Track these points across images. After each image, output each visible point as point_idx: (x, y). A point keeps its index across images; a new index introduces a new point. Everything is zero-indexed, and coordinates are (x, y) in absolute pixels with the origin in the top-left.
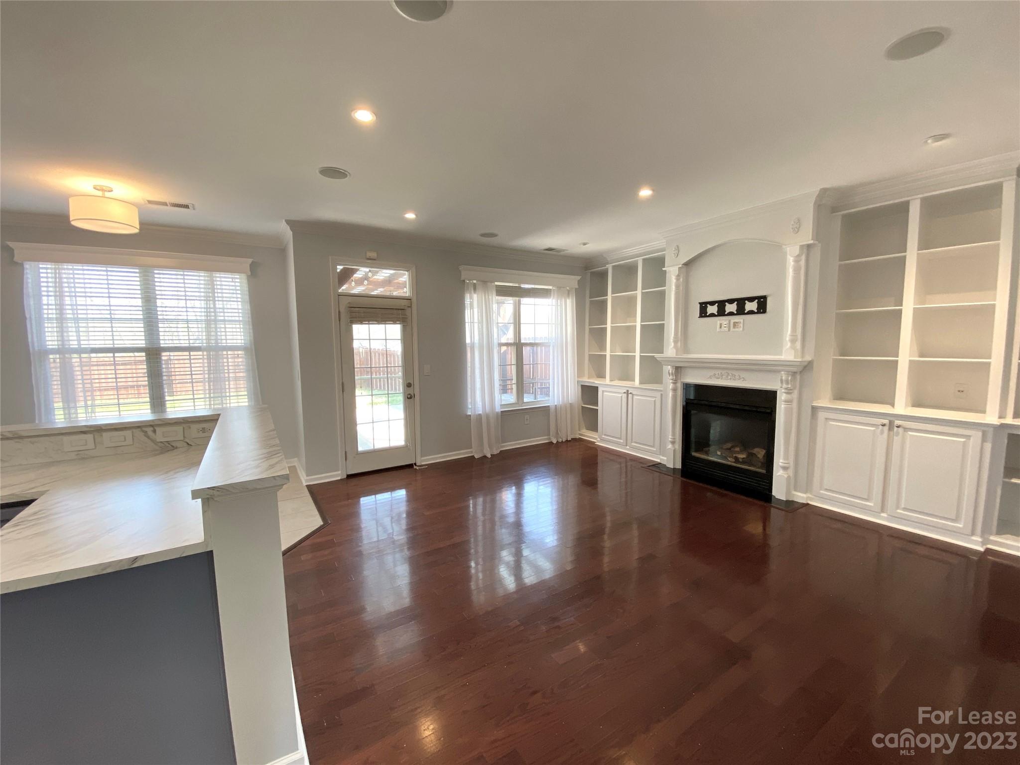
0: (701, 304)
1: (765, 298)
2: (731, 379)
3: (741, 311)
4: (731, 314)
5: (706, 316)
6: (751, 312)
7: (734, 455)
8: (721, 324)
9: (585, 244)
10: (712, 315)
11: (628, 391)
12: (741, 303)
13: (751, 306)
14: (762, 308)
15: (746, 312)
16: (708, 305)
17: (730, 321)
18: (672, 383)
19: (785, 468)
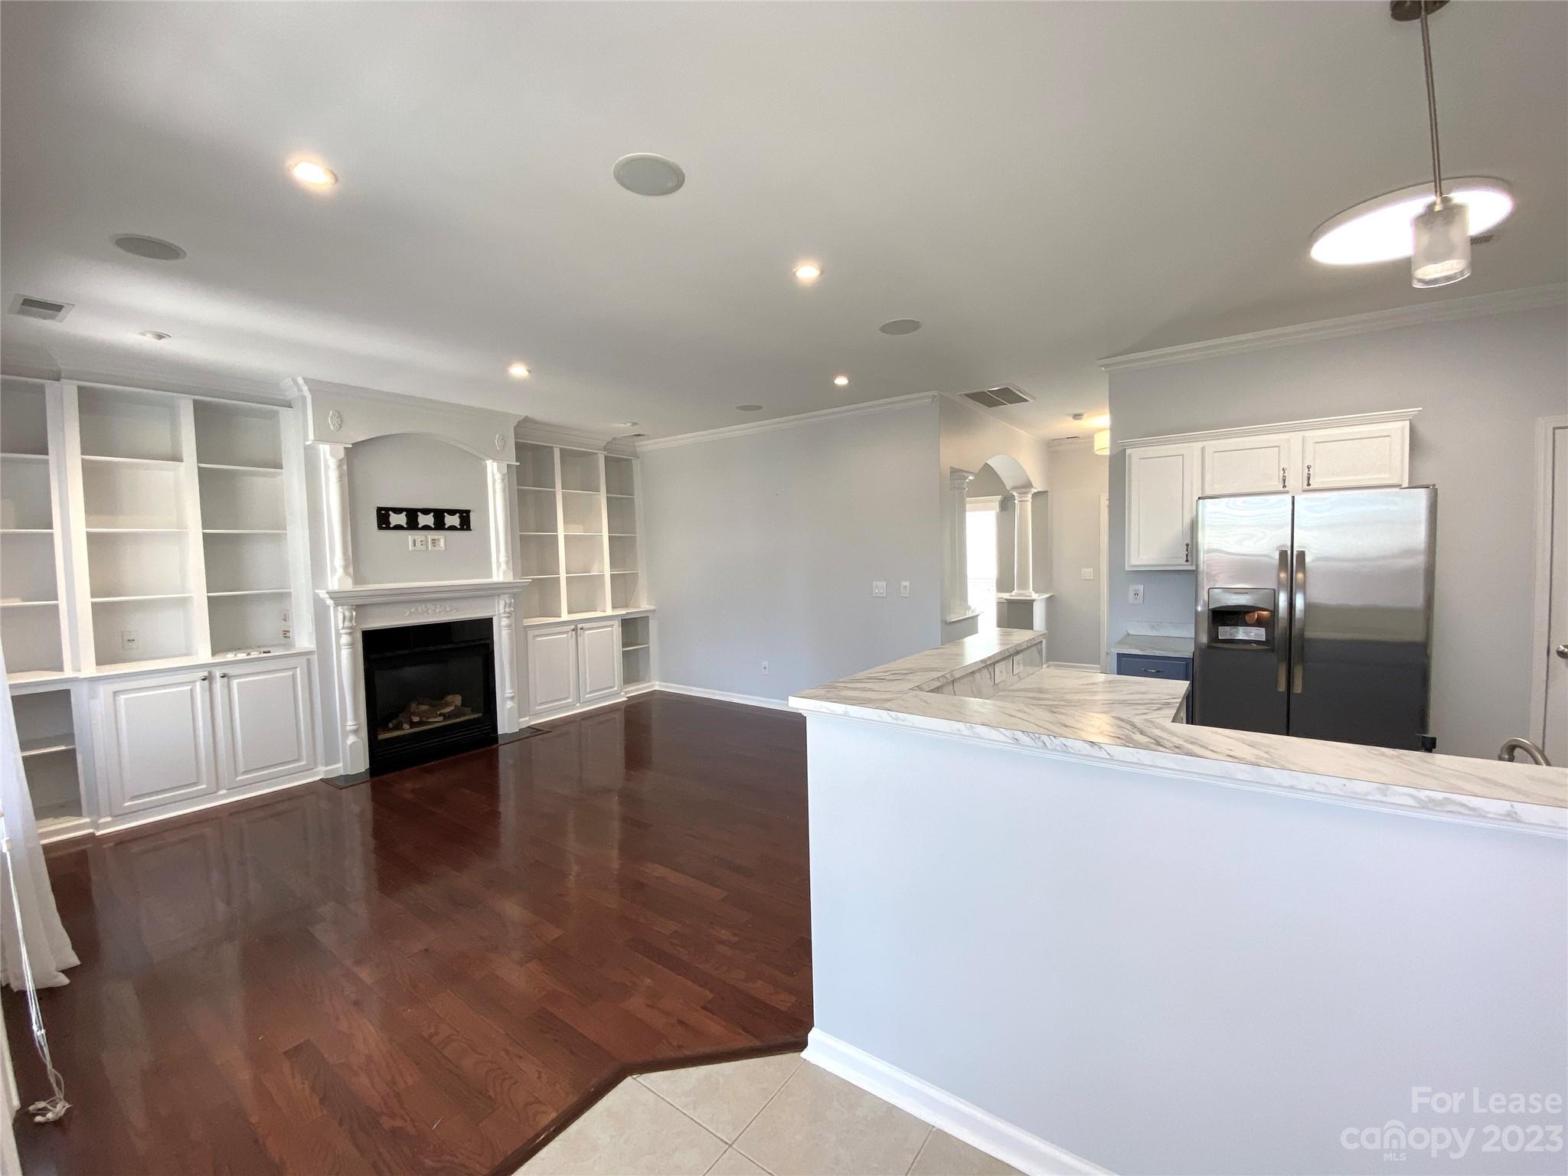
0: (379, 510)
1: (468, 512)
2: (440, 612)
3: (439, 525)
4: (426, 528)
5: (388, 528)
6: (452, 528)
7: (438, 713)
8: (414, 541)
9: (160, 337)
10: (398, 527)
11: (210, 673)
12: (439, 515)
13: (452, 520)
14: (465, 524)
15: (446, 527)
16: (390, 513)
17: (426, 537)
18: (345, 634)
19: (512, 698)
